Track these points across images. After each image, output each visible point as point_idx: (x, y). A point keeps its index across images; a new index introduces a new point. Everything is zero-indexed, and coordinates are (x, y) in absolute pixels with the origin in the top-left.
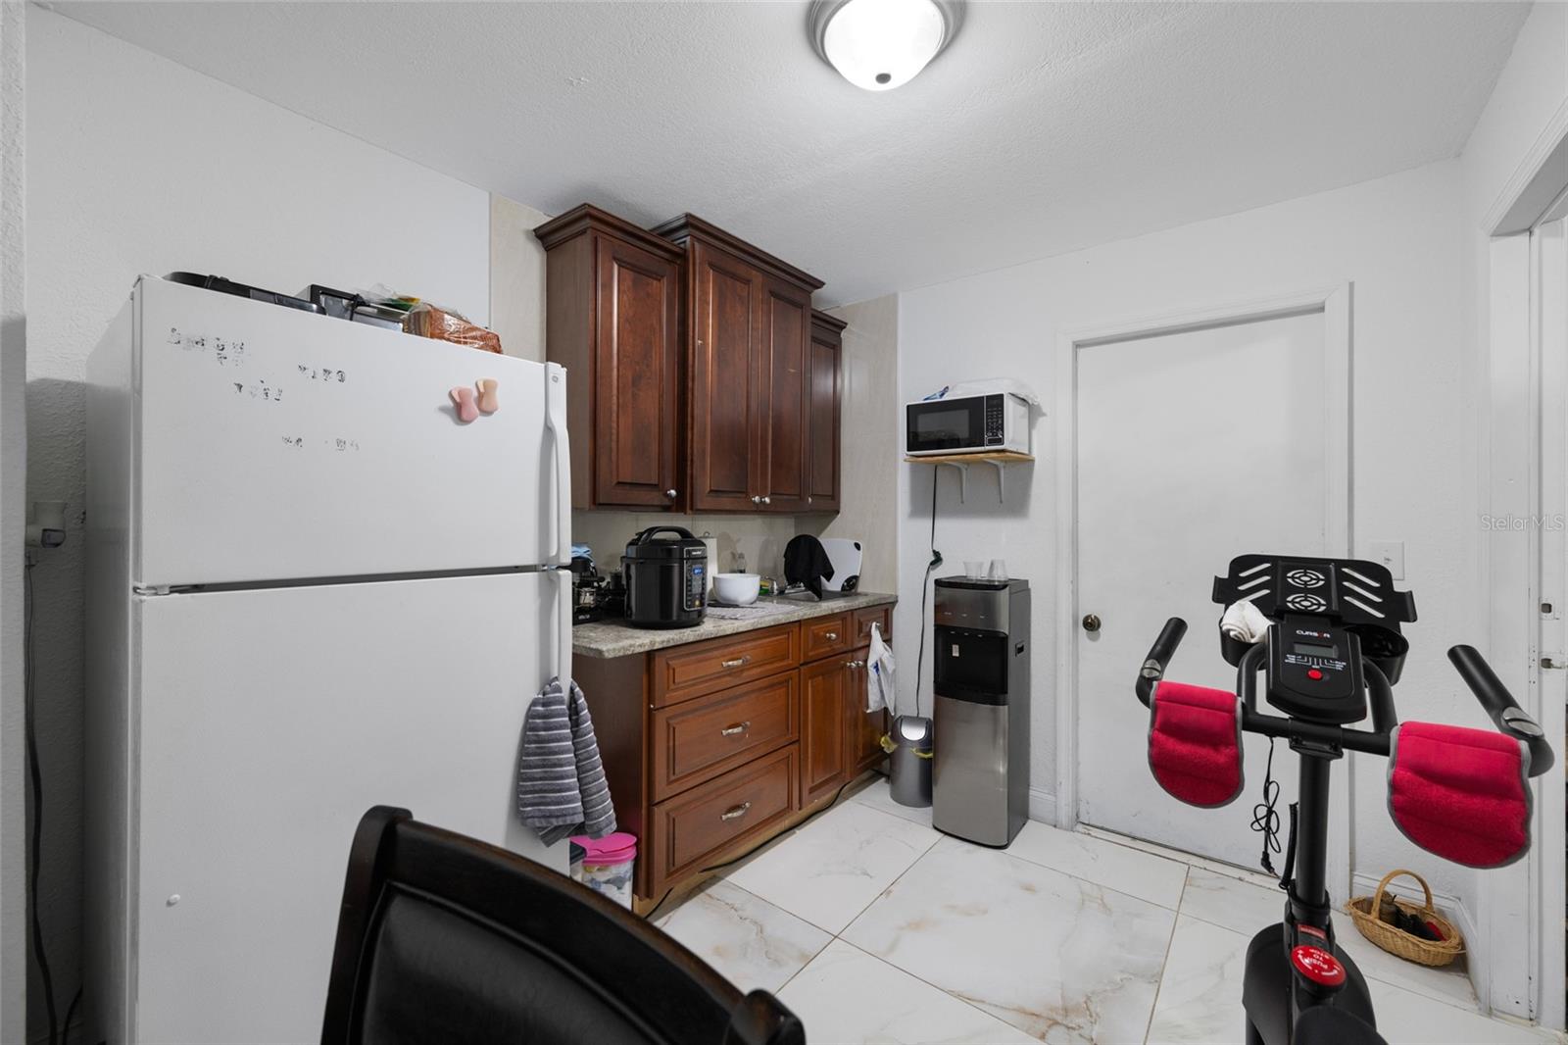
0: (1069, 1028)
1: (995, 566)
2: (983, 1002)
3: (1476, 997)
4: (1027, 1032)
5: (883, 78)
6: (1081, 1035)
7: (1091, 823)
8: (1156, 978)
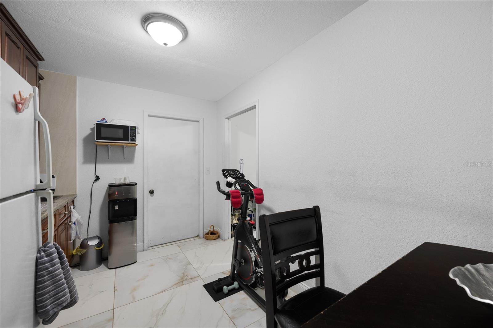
0: (185, 280)
1: (126, 179)
2: (167, 289)
3: (222, 240)
4: (180, 286)
5: (165, 44)
6: (188, 279)
7: (152, 246)
8: (190, 263)
